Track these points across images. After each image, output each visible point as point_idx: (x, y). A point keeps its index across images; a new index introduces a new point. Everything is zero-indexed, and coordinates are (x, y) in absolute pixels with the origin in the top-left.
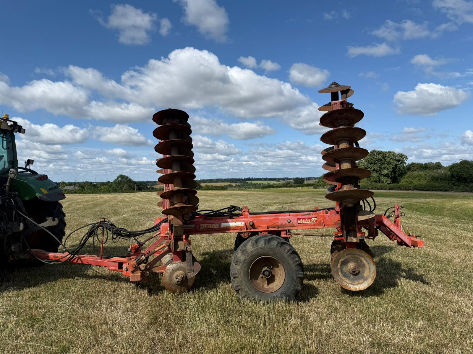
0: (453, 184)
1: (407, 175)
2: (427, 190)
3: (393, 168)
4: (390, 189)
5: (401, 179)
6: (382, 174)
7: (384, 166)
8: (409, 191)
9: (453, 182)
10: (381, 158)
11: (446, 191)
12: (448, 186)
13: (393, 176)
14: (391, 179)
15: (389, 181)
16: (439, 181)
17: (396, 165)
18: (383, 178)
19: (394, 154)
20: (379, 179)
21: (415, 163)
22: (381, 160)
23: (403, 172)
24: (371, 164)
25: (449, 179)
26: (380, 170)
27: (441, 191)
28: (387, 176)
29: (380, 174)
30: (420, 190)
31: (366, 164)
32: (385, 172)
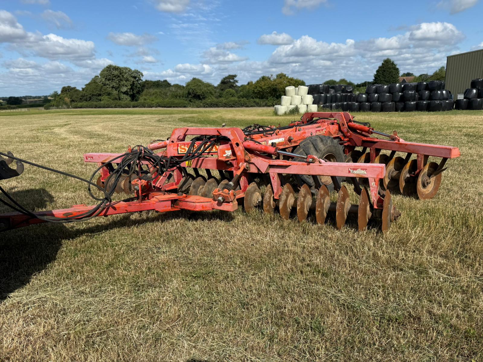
0: (190, 101)
1: (144, 92)
2: (169, 107)
3: (131, 85)
4: (134, 107)
5: (140, 97)
6: (121, 92)
7: (122, 83)
8: (153, 109)
9: (189, 99)
10: (119, 74)
11: (185, 107)
12: (186, 102)
13: (132, 93)
14: (130, 96)
15: (129, 98)
16: (178, 98)
17: (133, 81)
18: (123, 96)
19: (130, 70)
20: (119, 97)
21: (149, 81)
22: (119, 76)
23: (140, 89)
24: (109, 80)
25: (187, 96)
26: (118, 87)
27: (181, 107)
28: (126, 93)
29: (119, 91)
30: (162, 107)
31: (104, 80)
32: (124, 89)
